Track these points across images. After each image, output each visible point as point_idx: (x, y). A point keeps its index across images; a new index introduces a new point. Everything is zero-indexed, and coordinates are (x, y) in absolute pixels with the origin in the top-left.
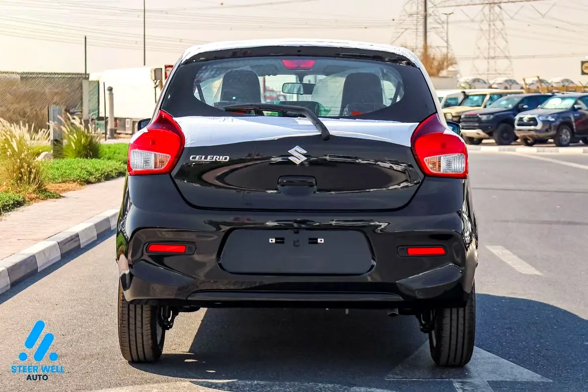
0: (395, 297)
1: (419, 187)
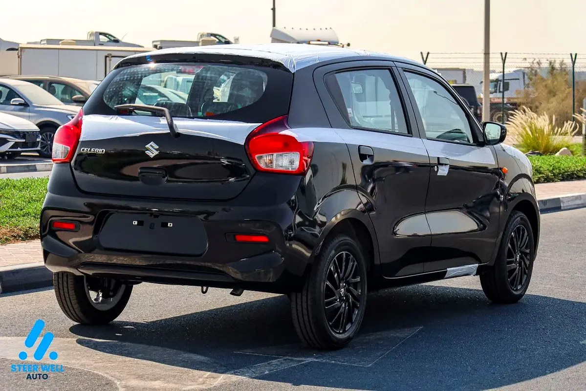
1: (250, 182)
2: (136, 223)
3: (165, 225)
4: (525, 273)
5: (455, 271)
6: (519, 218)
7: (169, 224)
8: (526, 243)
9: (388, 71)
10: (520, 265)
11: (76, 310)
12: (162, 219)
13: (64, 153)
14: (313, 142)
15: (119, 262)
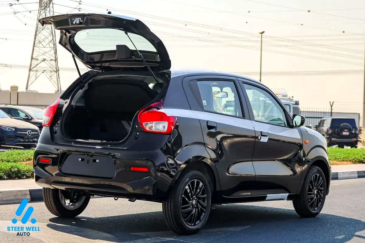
2: (80, 159)
3: (95, 161)
4: (320, 201)
5: (272, 196)
6: (316, 170)
7: (97, 160)
8: (321, 184)
9: (232, 83)
10: (317, 196)
11: (54, 209)
12: (94, 158)
13: (48, 121)
14: (177, 117)
15: (77, 182)
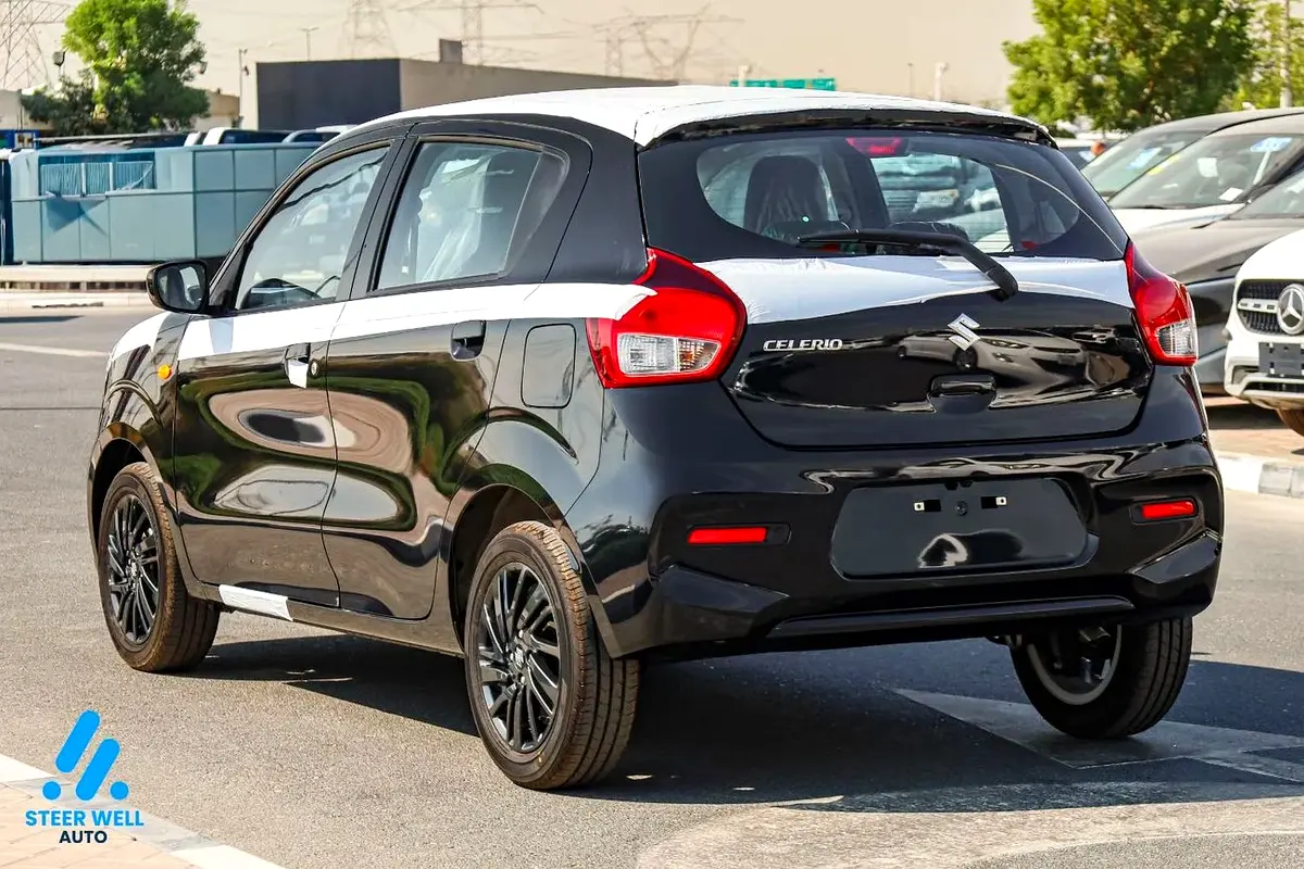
0: (1121, 603)
1: (1149, 386)
3: (989, 503)
